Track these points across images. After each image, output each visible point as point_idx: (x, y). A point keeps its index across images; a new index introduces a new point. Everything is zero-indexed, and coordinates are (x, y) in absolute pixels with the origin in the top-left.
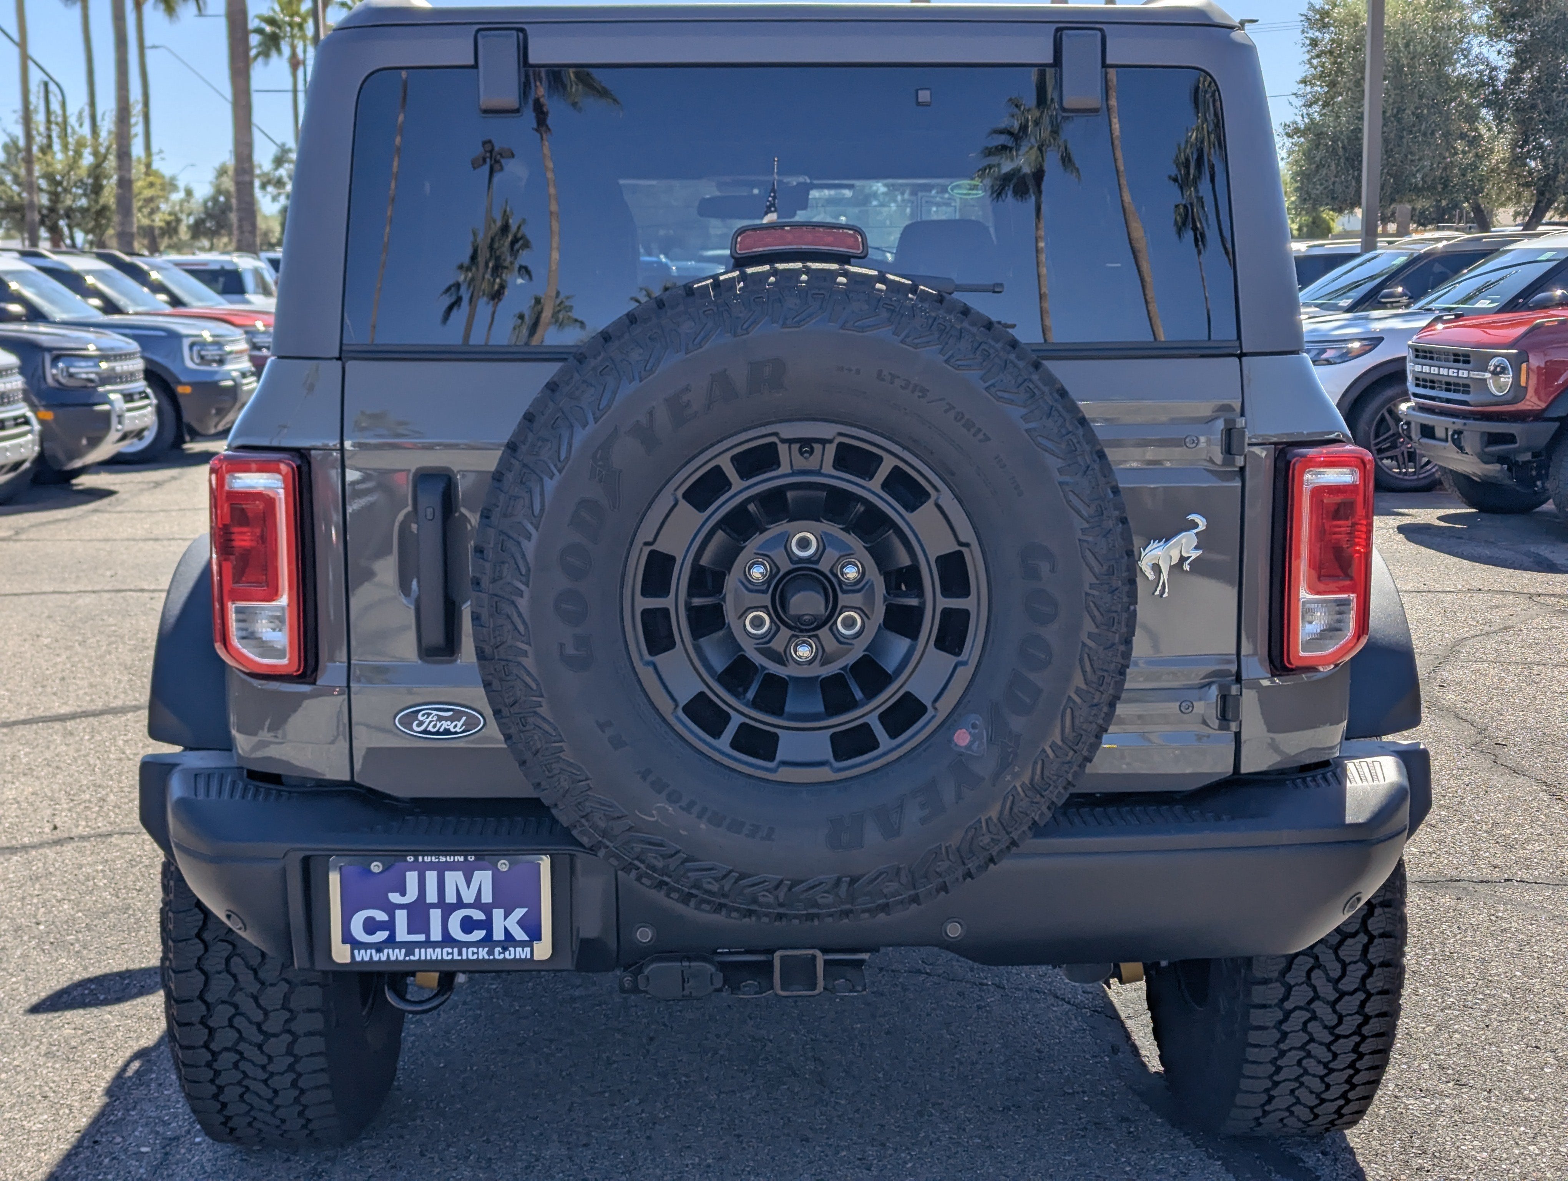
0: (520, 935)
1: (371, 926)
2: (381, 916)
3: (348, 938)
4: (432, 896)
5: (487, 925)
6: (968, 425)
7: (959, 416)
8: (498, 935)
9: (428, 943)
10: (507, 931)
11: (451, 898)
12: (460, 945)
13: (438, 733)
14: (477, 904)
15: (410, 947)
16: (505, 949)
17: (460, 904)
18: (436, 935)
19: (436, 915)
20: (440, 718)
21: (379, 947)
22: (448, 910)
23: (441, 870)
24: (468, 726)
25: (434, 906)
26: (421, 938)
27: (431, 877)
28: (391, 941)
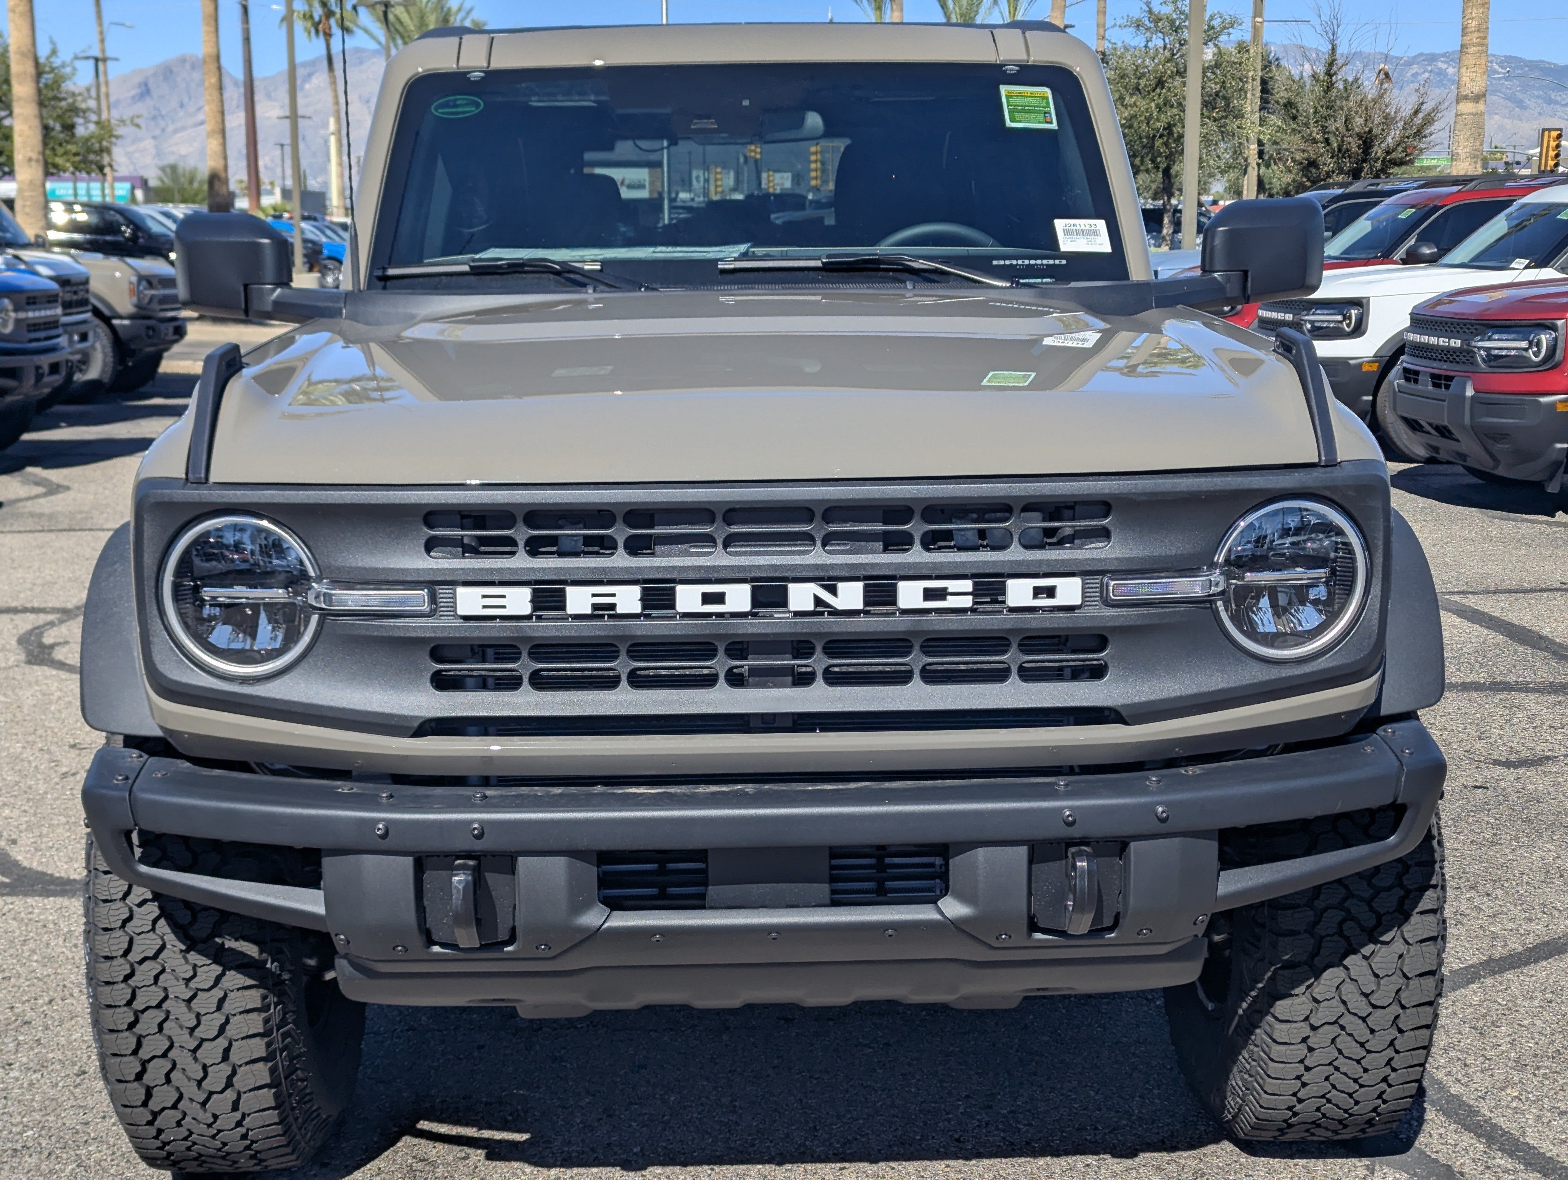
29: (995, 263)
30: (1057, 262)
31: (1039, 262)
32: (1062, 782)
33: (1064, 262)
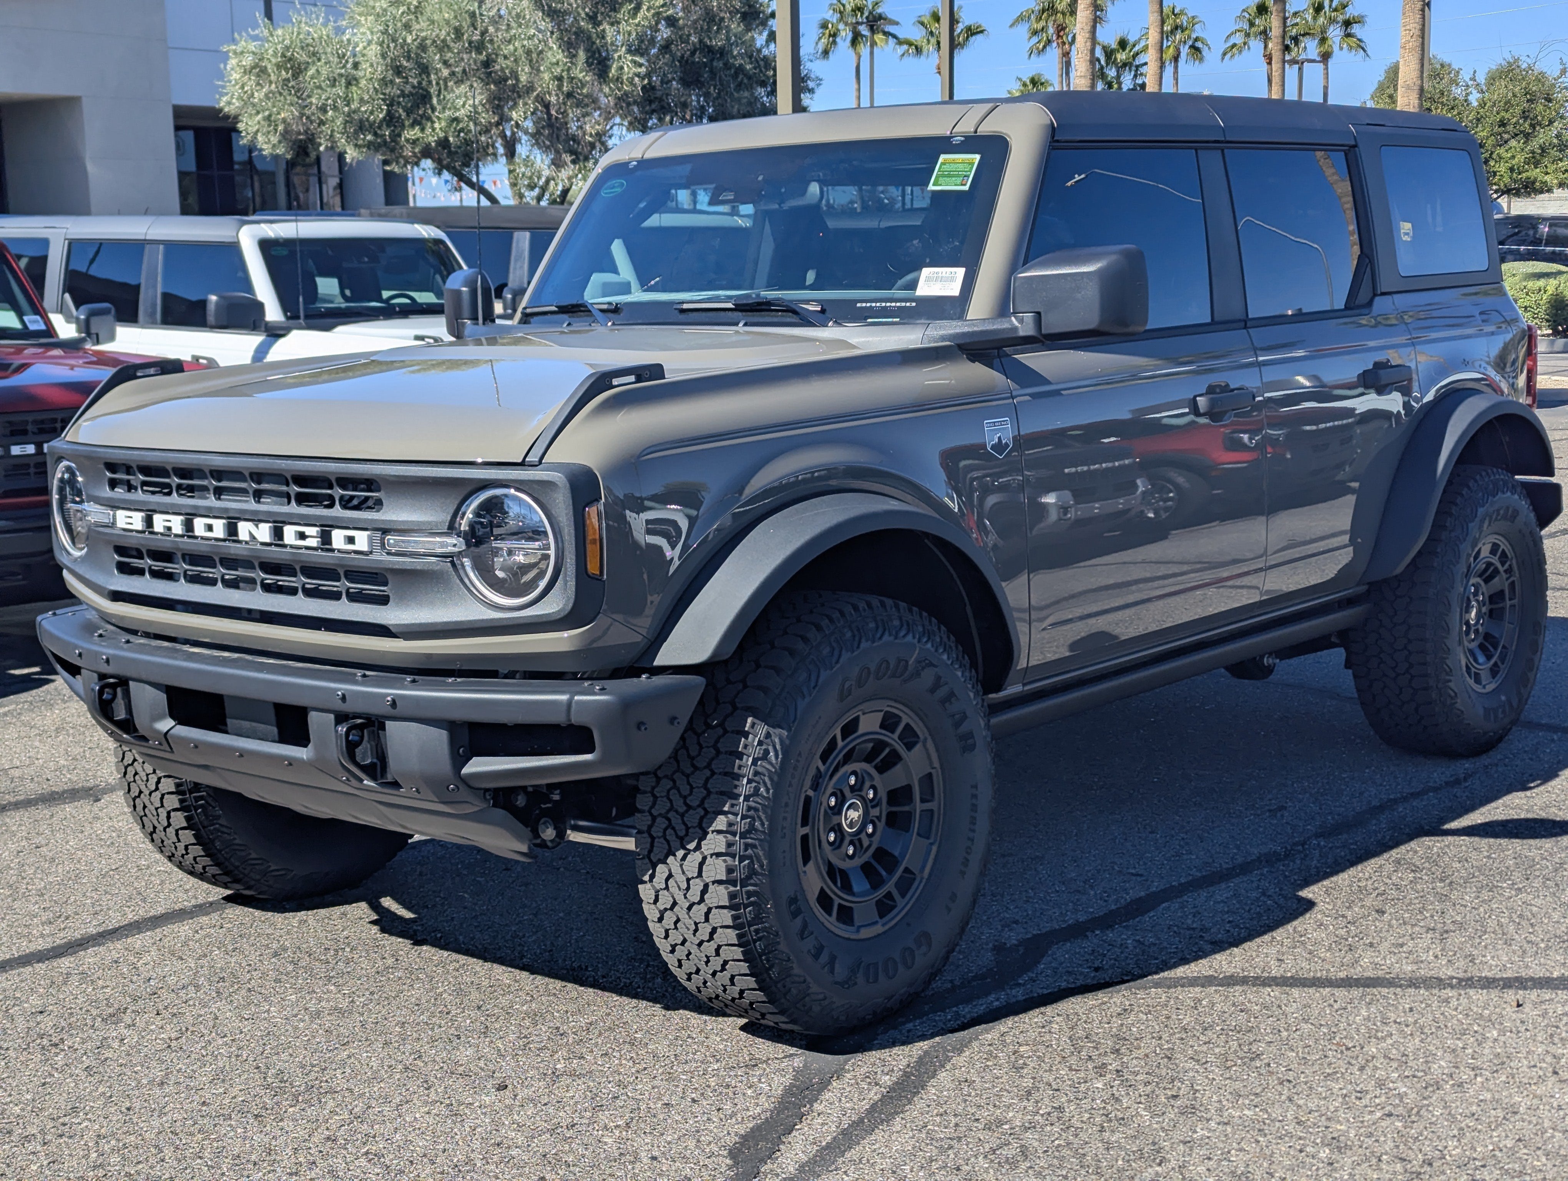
29: (859, 305)
30: (908, 304)
31: (893, 304)
32: (359, 673)
33: (914, 304)
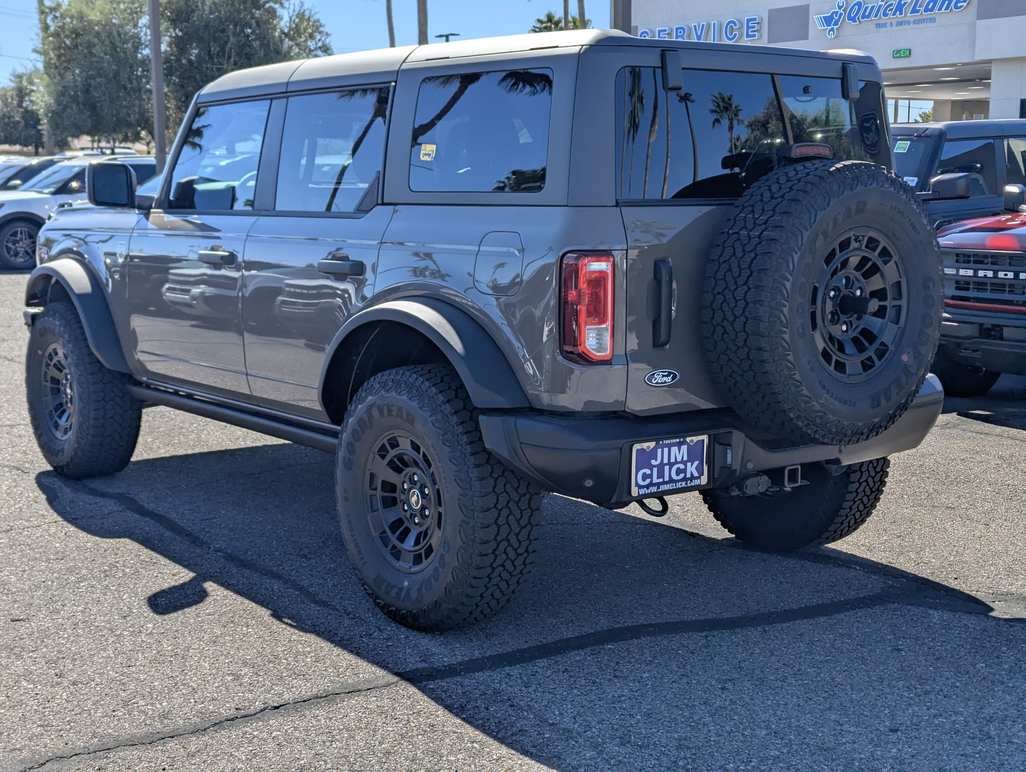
0: (696, 474)
1: (645, 477)
2: (648, 471)
3: (637, 485)
4: (666, 461)
5: (684, 471)
6: (914, 227)
7: (912, 224)
8: (688, 475)
9: (664, 483)
10: (692, 473)
11: (673, 460)
12: (676, 481)
13: (662, 383)
14: (682, 462)
15: (658, 485)
16: (691, 481)
17: (676, 462)
18: (667, 479)
19: (667, 468)
20: (663, 376)
21: (647, 487)
22: (671, 465)
23: (670, 446)
24: (673, 378)
25: (666, 464)
26: (661, 480)
27: (666, 450)
28: (651, 484)
